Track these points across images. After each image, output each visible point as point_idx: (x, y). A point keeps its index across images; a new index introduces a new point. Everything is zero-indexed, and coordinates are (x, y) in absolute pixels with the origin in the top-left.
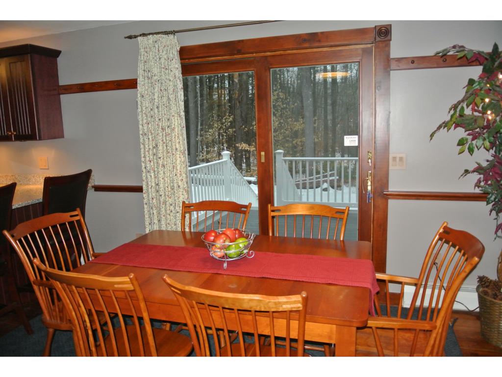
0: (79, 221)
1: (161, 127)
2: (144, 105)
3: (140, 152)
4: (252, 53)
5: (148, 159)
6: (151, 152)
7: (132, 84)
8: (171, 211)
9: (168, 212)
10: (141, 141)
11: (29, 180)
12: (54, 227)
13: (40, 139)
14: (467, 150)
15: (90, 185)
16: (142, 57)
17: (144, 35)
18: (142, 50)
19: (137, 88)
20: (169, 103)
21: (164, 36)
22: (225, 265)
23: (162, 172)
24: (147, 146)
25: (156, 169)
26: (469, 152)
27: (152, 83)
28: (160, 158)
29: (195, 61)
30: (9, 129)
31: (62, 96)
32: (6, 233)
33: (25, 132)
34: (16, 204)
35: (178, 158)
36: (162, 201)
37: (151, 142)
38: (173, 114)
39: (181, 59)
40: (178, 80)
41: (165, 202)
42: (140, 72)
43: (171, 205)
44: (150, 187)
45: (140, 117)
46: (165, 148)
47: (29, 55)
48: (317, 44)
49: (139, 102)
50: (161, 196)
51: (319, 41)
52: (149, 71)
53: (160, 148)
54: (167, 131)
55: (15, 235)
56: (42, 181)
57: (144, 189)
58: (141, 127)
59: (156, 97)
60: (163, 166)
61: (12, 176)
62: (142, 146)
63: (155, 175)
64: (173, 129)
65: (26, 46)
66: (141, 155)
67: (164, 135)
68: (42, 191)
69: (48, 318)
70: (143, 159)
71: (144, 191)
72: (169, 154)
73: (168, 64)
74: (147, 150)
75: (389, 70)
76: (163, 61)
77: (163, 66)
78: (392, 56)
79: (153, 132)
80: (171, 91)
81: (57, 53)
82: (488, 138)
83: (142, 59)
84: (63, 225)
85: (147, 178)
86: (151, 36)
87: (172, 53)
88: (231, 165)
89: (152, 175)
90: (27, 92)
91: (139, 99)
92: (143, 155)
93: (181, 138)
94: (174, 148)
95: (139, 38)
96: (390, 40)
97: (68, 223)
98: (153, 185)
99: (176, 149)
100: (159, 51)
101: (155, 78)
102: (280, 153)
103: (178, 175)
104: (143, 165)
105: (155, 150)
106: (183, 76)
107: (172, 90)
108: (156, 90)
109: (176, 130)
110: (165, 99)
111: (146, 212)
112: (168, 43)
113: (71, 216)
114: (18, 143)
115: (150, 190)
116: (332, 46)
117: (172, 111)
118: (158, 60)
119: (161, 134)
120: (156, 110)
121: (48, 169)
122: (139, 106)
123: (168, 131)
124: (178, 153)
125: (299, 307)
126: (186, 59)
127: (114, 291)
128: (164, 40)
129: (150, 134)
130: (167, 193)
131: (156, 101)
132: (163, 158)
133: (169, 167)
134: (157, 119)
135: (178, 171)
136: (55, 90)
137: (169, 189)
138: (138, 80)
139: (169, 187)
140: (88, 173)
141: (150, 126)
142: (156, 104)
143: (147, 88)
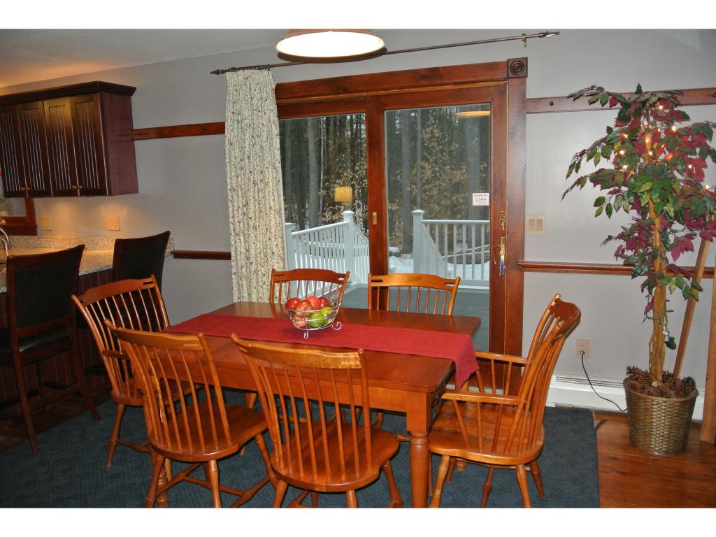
0: (153, 290)
1: (252, 182)
2: (233, 154)
3: (228, 211)
4: (363, 91)
5: (237, 219)
6: (240, 211)
7: (218, 128)
8: (264, 283)
9: (260, 283)
10: (230, 197)
11: (96, 243)
12: (126, 295)
13: (110, 194)
14: (604, 212)
15: (167, 250)
16: (231, 96)
17: (234, 70)
18: (231, 88)
19: (224, 133)
20: (262, 152)
21: (257, 71)
22: (306, 335)
23: (253, 235)
24: (235, 204)
25: (246, 232)
26: (607, 214)
27: (242, 128)
28: (251, 218)
29: (295, 100)
30: (74, 183)
31: (136, 142)
32: (75, 298)
33: (93, 185)
34: (83, 271)
35: (273, 219)
36: (253, 270)
37: (240, 199)
38: (267, 165)
39: (277, 98)
40: (273, 125)
41: (256, 272)
42: (229, 115)
43: (264, 275)
44: (239, 253)
45: (228, 168)
46: (257, 206)
47: (98, 94)
48: (439, 82)
49: (226, 150)
50: (251, 263)
51: (441, 78)
52: (239, 114)
53: (252, 206)
54: (259, 186)
55: (83, 300)
56: (112, 245)
57: (232, 255)
58: (229, 180)
59: (247, 145)
60: (255, 228)
61: (77, 238)
62: (230, 204)
63: (245, 238)
64: (267, 184)
65: (95, 84)
66: (228, 215)
67: (256, 190)
68: (112, 257)
69: (118, 393)
70: (231, 220)
71: (232, 259)
72: (262, 214)
73: (261, 105)
74: (236, 208)
75: (524, 113)
76: (255, 101)
77: (255, 108)
78: (528, 96)
79: (243, 187)
80: (264, 137)
81: (130, 91)
82: (628, 198)
83: (231, 99)
84: (135, 293)
85: (236, 242)
86: (241, 71)
87: (266, 92)
88: (354, 229)
89: (242, 238)
90: (95, 135)
91: (227, 146)
92: (231, 215)
93: (276, 194)
94: (268, 206)
95: (227, 74)
96: (526, 76)
97: (142, 291)
98: (243, 250)
99: (271, 208)
100: (250, 89)
101: (246, 122)
102: (419, 214)
103: (273, 239)
104: (231, 226)
105: (245, 208)
106: (279, 119)
107: (266, 135)
108: (247, 136)
109: (271, 184)
110: (257, 148)
111: (235, 283)
112: (261, 80)
113: (145, 283)
114: (84, 198)
115: (239, 257)
116: (456, 84)
117: (265, 162)
118: (249, 101)
119: (252, 190)
120: (247, 160)
121: (119, 231)
122: (227, 156)
123: (261, 185)
124: (273, 212)
125: (358, 365)
126: (283, 99)
127: (184, 351)
128: (257, 77)
129: (239, 189)
130: (259, 261)
131: (247, 149)
132: (255, 219)
133: (262, 229)
134: (248, 172)
135: (273, 235)
136: (129, 135)
137: (262, 256)
138: (226, 124)
139: (262, 254)
140: (165, 237)
141: (239, 180)
142: (246, 153)
143: (236, 133)
